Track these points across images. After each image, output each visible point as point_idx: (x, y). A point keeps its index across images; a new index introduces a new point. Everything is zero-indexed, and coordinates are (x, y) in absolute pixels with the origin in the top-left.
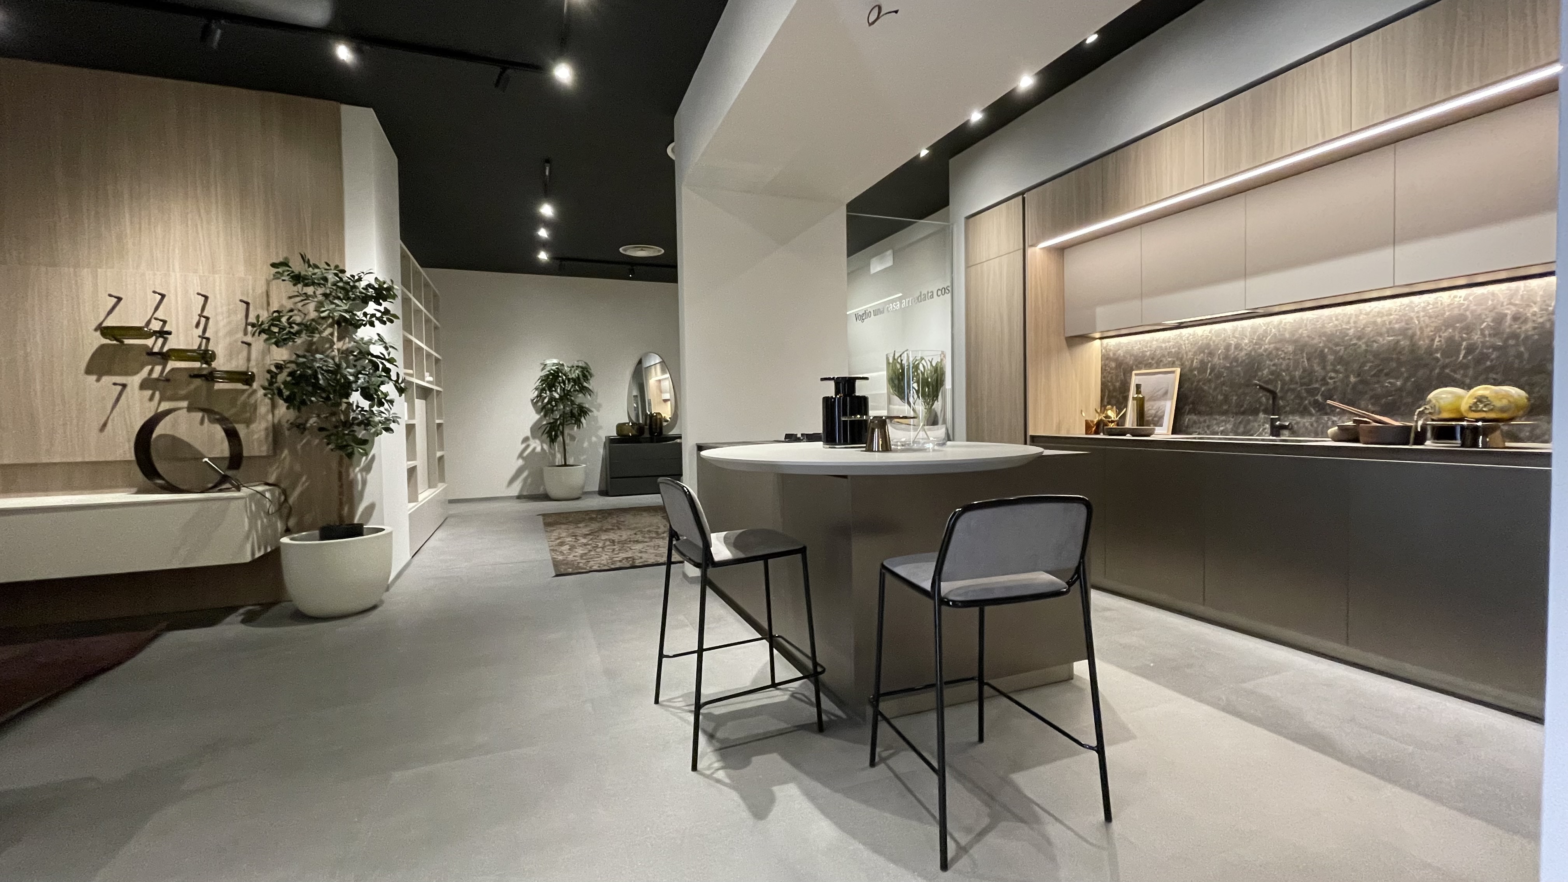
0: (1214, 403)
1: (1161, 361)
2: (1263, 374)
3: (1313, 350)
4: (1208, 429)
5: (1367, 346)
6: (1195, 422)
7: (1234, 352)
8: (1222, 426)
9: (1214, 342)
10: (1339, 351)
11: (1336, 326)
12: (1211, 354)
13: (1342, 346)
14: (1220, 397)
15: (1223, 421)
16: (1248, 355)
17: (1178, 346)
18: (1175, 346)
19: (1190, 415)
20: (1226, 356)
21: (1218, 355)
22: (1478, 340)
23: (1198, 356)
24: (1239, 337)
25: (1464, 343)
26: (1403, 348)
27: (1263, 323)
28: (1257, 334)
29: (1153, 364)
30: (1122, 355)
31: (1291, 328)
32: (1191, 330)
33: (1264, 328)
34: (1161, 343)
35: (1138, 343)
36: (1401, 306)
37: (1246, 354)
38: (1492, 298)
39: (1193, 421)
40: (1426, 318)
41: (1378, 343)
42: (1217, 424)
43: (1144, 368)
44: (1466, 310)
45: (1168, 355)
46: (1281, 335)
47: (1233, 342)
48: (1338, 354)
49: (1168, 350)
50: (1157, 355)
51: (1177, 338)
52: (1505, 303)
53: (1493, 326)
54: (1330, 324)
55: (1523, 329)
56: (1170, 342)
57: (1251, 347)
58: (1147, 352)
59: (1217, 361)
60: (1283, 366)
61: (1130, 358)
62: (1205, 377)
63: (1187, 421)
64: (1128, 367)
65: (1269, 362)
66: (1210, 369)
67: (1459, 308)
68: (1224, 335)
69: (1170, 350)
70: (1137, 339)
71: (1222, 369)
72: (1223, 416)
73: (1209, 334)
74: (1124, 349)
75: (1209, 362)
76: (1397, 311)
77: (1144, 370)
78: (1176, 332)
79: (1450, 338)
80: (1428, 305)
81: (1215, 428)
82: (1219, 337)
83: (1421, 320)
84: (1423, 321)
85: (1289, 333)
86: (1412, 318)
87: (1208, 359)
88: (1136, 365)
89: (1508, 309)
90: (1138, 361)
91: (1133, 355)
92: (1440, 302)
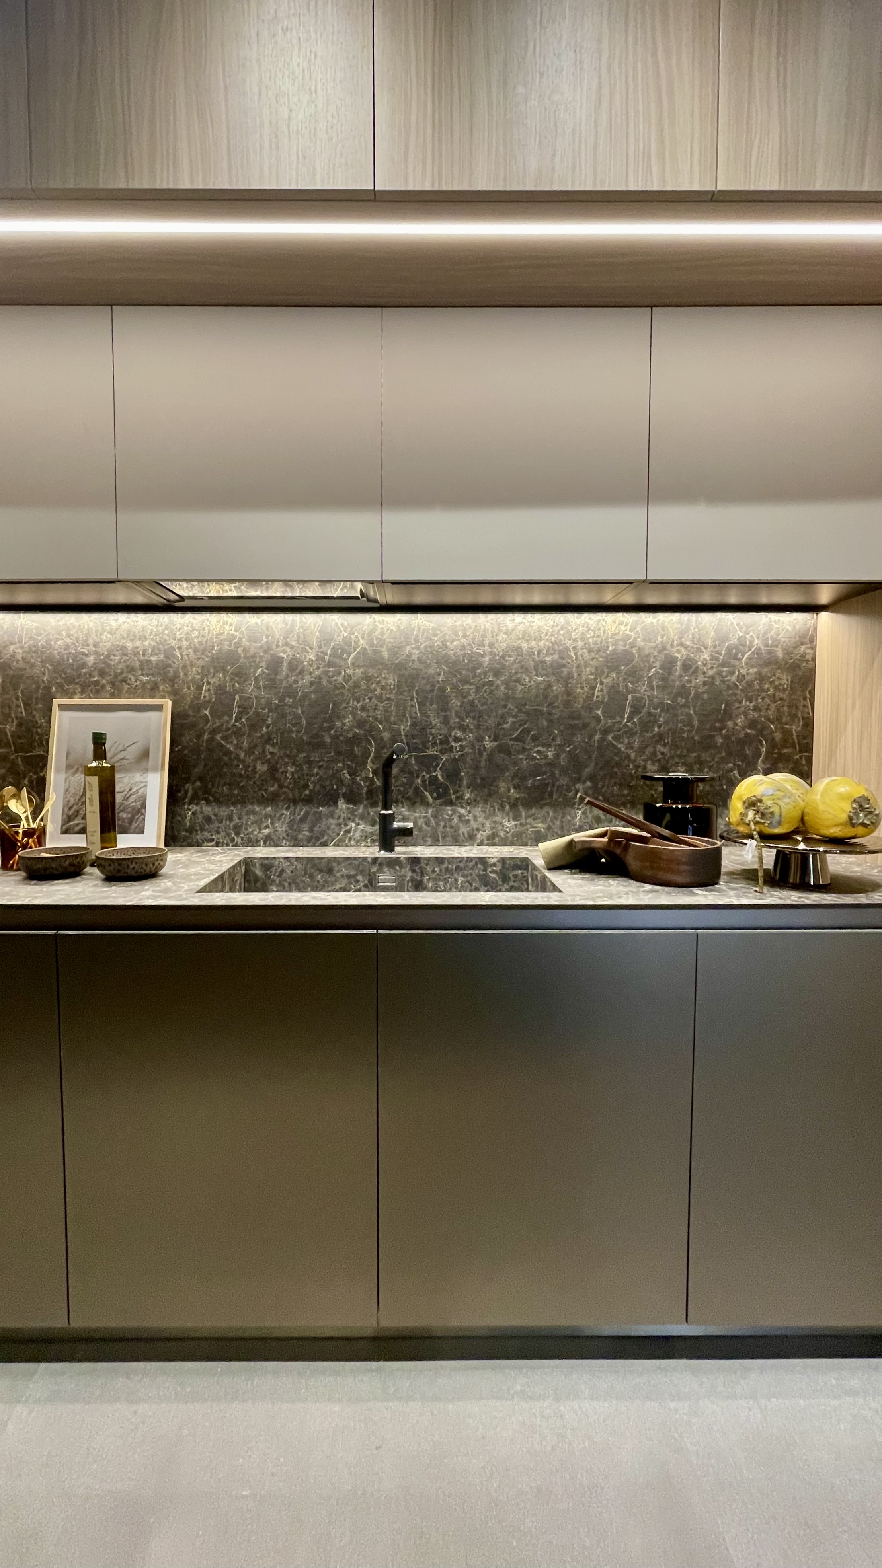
0: (248, 778)
1: (124, 680)
2: (344, 724)
3: (428, 687)
4: (237, 834)
5: (508, 688)
6: (208, 820)
7: (287, 676)
8: (267, 827)
9: (245, 650)
10: (468, 693)
11: (463, 647)
12: (240, 675)
13: (472, 684)
14: (262, 768)
15: (267, 816)
16: (316, 683)
17: (165, 650)
18: (159, 649)
19: (197, 804)
20: (272, 684)
21: (256, 679)
22: (646, 693)
23: (213, 678)
24: (298, 647)
25: (630, 697)
26: (557, 697)
27: (342, 625)
28: (332, 644)
29: (103, 686)
30: (19, 657)
31: (392, 641)
32: (194, 618)
33: (346, 635)
34: (124, 638)
35: (64, 633)
36: (553, 626)
37: (312, 683)
38: (662, 632)
39: (203, 817)
40: (585, 651)
41: (523, 685)
42: (256, 822)
43: (83, 693)
44: (633, 645)
45: (142, 669)
46: (375, 652)
47: (285, 655)
48: (465, 697)
49: (142, 658)
50: (114, 665)
51: (163, 633)
52: (675, 643)
53: (662, 674)
54: (455, 643)
55: (693, 684)
56: (146, 639)
57: (321, 670)
58: (87, 655)
59: (252, 690)
60: (379, 713)
61: (43, 667)
62: (228, 722)
63: (191, 818)
64: (38, 687)
65: (353, 701)
66: (239, 707)
67: (625, 641)
68: (267, 638)
69: (146, 658)
70: (61, 623)
71: (264, 709)
72: (267, 807)
73: (236, 633)
74: (25, 643)
75: (236, 692)
76: (549, 634)
77: (85, 698)
78: (161, 619)
79: (613, 686)
80: (589, 630)
81: (253, 831)
82: (255, 642)
83: (579, 654)
84: (582, 656)
85: (389, 650)
86: (567, 649)
87: (234, 685)
88: (60, 686)
89: (679, 651)
90: (63, 676)
91: (49, 659)
92: (602, 629)
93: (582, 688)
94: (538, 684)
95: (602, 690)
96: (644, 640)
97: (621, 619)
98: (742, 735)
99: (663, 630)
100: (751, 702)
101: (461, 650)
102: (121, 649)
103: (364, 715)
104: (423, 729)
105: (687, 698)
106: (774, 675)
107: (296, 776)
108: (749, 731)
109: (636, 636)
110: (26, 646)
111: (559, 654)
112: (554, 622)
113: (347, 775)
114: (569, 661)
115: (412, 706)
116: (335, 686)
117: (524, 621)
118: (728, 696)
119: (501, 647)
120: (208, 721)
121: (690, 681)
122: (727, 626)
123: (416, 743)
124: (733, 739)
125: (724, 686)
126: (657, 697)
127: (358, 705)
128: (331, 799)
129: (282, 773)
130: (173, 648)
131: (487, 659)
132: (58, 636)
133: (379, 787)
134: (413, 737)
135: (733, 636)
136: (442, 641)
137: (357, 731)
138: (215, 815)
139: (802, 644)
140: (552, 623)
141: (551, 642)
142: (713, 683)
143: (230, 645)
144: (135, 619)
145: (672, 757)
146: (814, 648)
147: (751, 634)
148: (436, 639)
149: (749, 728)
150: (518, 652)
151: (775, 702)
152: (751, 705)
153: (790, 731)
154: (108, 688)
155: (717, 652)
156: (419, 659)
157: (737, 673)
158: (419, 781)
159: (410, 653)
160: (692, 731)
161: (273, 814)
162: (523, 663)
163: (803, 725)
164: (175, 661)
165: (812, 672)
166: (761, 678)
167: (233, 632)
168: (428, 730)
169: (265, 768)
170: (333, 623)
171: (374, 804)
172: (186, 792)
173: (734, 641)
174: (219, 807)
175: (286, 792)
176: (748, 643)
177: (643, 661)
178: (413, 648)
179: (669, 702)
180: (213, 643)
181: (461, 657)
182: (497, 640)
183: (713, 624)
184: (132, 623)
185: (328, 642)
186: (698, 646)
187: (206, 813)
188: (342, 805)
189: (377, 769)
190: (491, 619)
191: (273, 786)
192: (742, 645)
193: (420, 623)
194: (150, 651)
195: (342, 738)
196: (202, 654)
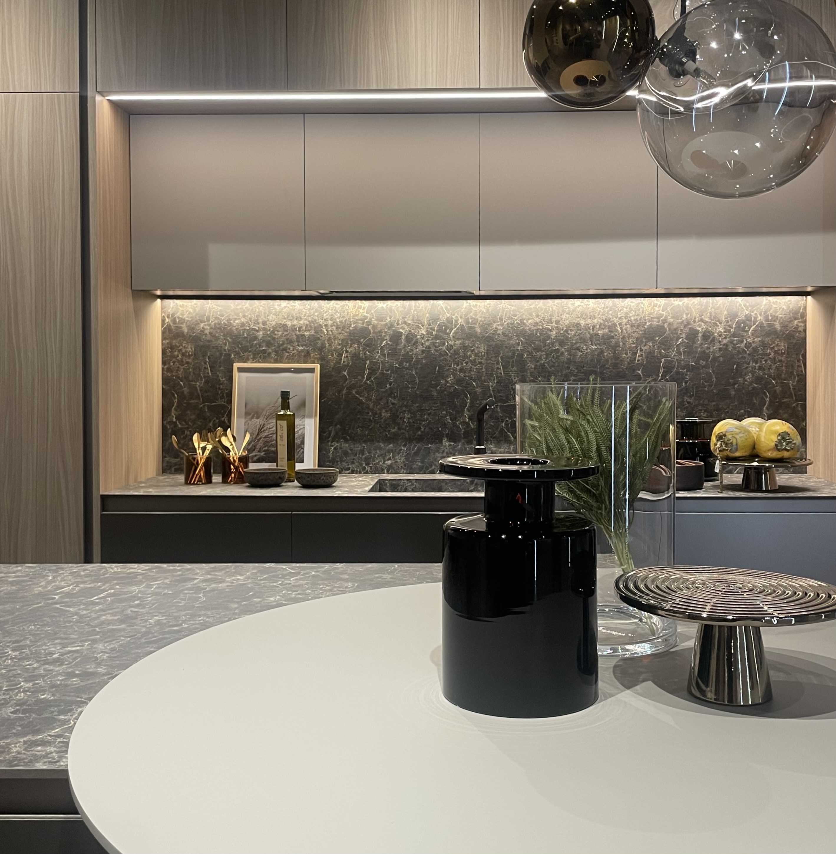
0: (376, 422)
1: (285, 350)
2: (447, 382)
3: (510, 354)
4: (367, 464)
5: (570, 354)
6: (346, 453)
7: (405, 346)
8: (390, 459)
9: (375, 327)
10: (540, 358)
11: (536, 324)
12: (371, 345)
13: (543, 351)
14: (386, 415)
15: (389, 451)
16: (427, 351)
17: (315, 328)
18: (311, 326)
19: (338, 442)
20: (394, 352)
21: (382, 348)
22: (675, 357)
23: (350, 348)
24: (413, 325)
25: (663, 360)
26: (607, 361)
27: (446, 308)
28: (438, 323)
29: (269, 354)
30: (207, 332)
31: (483, 320)
32: (337, 304)
33: (448, 315)
34: (285, 319)
35: (241, 315)
36: (604, 308)
37: (423, 351)
38: (687, 312)
39: (342, 451)
40: (628, 326)
41: (582, 352)
42: (381, 455)
43: (255, 359)
44: (664, 321)
45: (298, 342)
46: (470, 328)
47: (404, 330)
48: (538, 362)
49: (298, 333)
50: (277, 339)
51: (313, 315)
52: (697, 319)
53: (688, 343)
54: (530, 321)
55: (711, 350)
56: (301, 319)
57: (430, 341)
58: (257, 331)
59: (379, 357)
60: (473, 373)
61: (225, 339)
62: (361, 381)
63: (333, 452)
64: (221, 354)
65: (454, 365)
66: (369, 369)
67: (658, 318)
68: (390, 318)
69: (301, 333)
70: (238, 307)
71: (388, 371)
72: (390, 443)
73: (367, 315)
74: (212, 322)
75: (367, 358)
76: (601, 313)
77: (256, 363)
78: (313, 304)
79: (650, 352)
80: (631, 311)
81: (379, 462)
82: (382, 321)
83: (623, 328)
84: (626, 330)
85: (481, 326)
86: (615, 325)
87: (365, 354)
88: (237, 354)
89: (700, 326)
90: (240, 346)
91: (230, 333)
92: (641, 310)
93: (626, 354)
94: (593, 351)
95: (642, 355)
96: (672, 318)
97: (656, 302)
98: (750, 388)
99: (688, 310)
100: (756, 363)
101: (534, 326)
102: (282, 326)
103: (462, 375)
104: (507, 385)
105: (707, 361)
106: (774, 343)
107: (411, 421)
108: (756, 385)
109: (667, 314)
110: (213, 324)
111: (608, 328)
112: (605, 305)
113: (449, 420)
114: (616, 334)
115: (498, 368)
116: (440, 353)
117: (582, 304)
118: (739, 358)
119: (565, 324)
120: (346, 380)
121: (708, 348)
122: (736, 307)
123: (501, 396)
124: (744, 391)
125: (735, 352)
126: (683, 360)
127: (458, 368)
128: (437, 438)
129: (401, 418)
130: (321, 326)
131: (554, 332)
132: (236, 317)
133: (474, 429)
134: (499, 392)
135: (741, 314)
136: (520, 320)
137: (457, 387)
138: (351, 450)
139: (795, 319)
140: (603, 306)
141: (603, 320)
142: (726, 349)
143: (363, 323)
144: (293, 304)
145: (696, 406)
146: (805, 322)
147: (755, 312)
148: (516, 318)
149: (756, 383)
150: (577, 327)
151: (775, 364)
152: (757, 365)
153: (788, 385)
154: (273, 355)
155: (729, 326)
156: (503, 334)
157: (745, 342)
158: (503, 424)
159: (496, 328)
160: (712, 385)
161: (394, 449)
162: (581, 336)
163: (798, 381)
164: (322, 335)
165: (804, 340)
166: (764, 345)
167: (365, 314)
168: (510, 386)
169: (388, 415)
170: (439, 307)
171: (470, 442)
172: (330, 433)
173: (742, 317)
174: (354, 444)
175: (403, 433)
176: (753, 319)
177: (672, 333)
178: (498, 325)
179: (693, 364)
180: (350, 322)
181: (535, 331)
182: (562, 319)
183: (725, 306)
184: (291, 308)
185: (435, 320)
186: (714, 322)
187: (344, 449)
188: (446, 442)
189: (472, 415)
190: (557, 303)
191: (394, 428)
192: (748, 320)
193: (504, 307)
194: (304, 328)
195: (445, 393)
196: (343, 330)
